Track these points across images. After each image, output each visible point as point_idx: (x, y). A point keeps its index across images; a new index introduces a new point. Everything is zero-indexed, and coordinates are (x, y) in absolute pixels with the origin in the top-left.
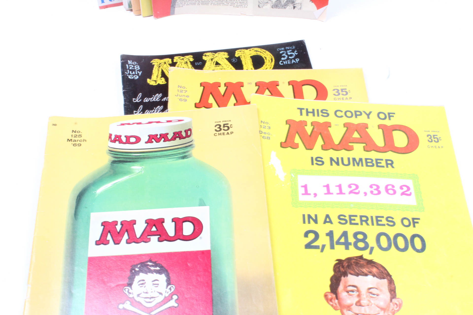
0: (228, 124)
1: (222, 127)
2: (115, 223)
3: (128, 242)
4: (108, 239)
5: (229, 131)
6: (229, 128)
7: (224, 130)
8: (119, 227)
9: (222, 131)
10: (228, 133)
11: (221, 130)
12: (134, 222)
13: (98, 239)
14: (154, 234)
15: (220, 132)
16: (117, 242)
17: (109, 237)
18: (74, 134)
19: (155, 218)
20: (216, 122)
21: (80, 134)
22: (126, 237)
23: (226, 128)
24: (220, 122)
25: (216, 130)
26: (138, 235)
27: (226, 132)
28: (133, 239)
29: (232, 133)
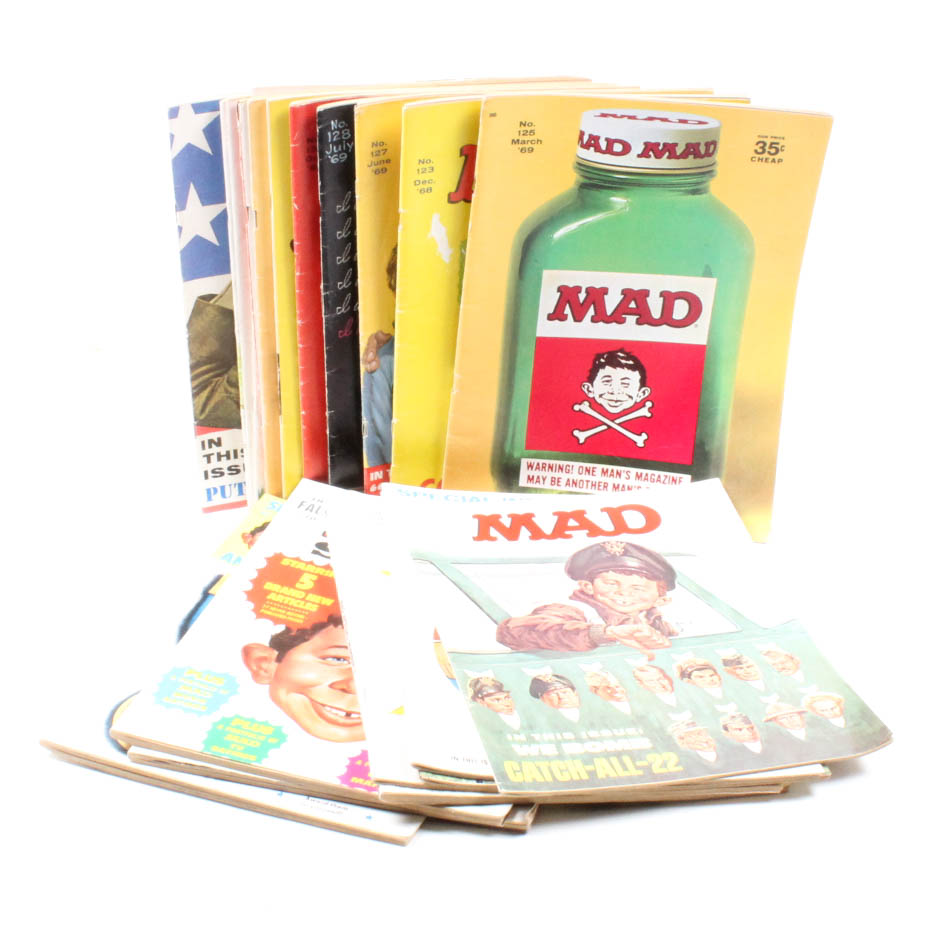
0: (777, 144)
1: (767, 148)
2: (578, 289)
3: (594, 320)
4: (565, 312)
5: (777, 157)
6: (777, 151)
7: (769, 153)
8: (582, 296)
9: (766, 155)
10: (774, 161)
11: (763, 152)
12: (605, 291)
13: (551, 311)
14: (631, 312)
15: (761, 156)
16: (578, 318)
17: (568, 311)
18: (523, 128)
19: (636, 288)
20: (759, 136)
21: (532, 128)
22: (591, 312)
23: (773, 151)
24: (766, 137)
25: (756, 151)
26: (610, 310)
27: (771, 157)
28: (601, 317)
29: (780, 161)
